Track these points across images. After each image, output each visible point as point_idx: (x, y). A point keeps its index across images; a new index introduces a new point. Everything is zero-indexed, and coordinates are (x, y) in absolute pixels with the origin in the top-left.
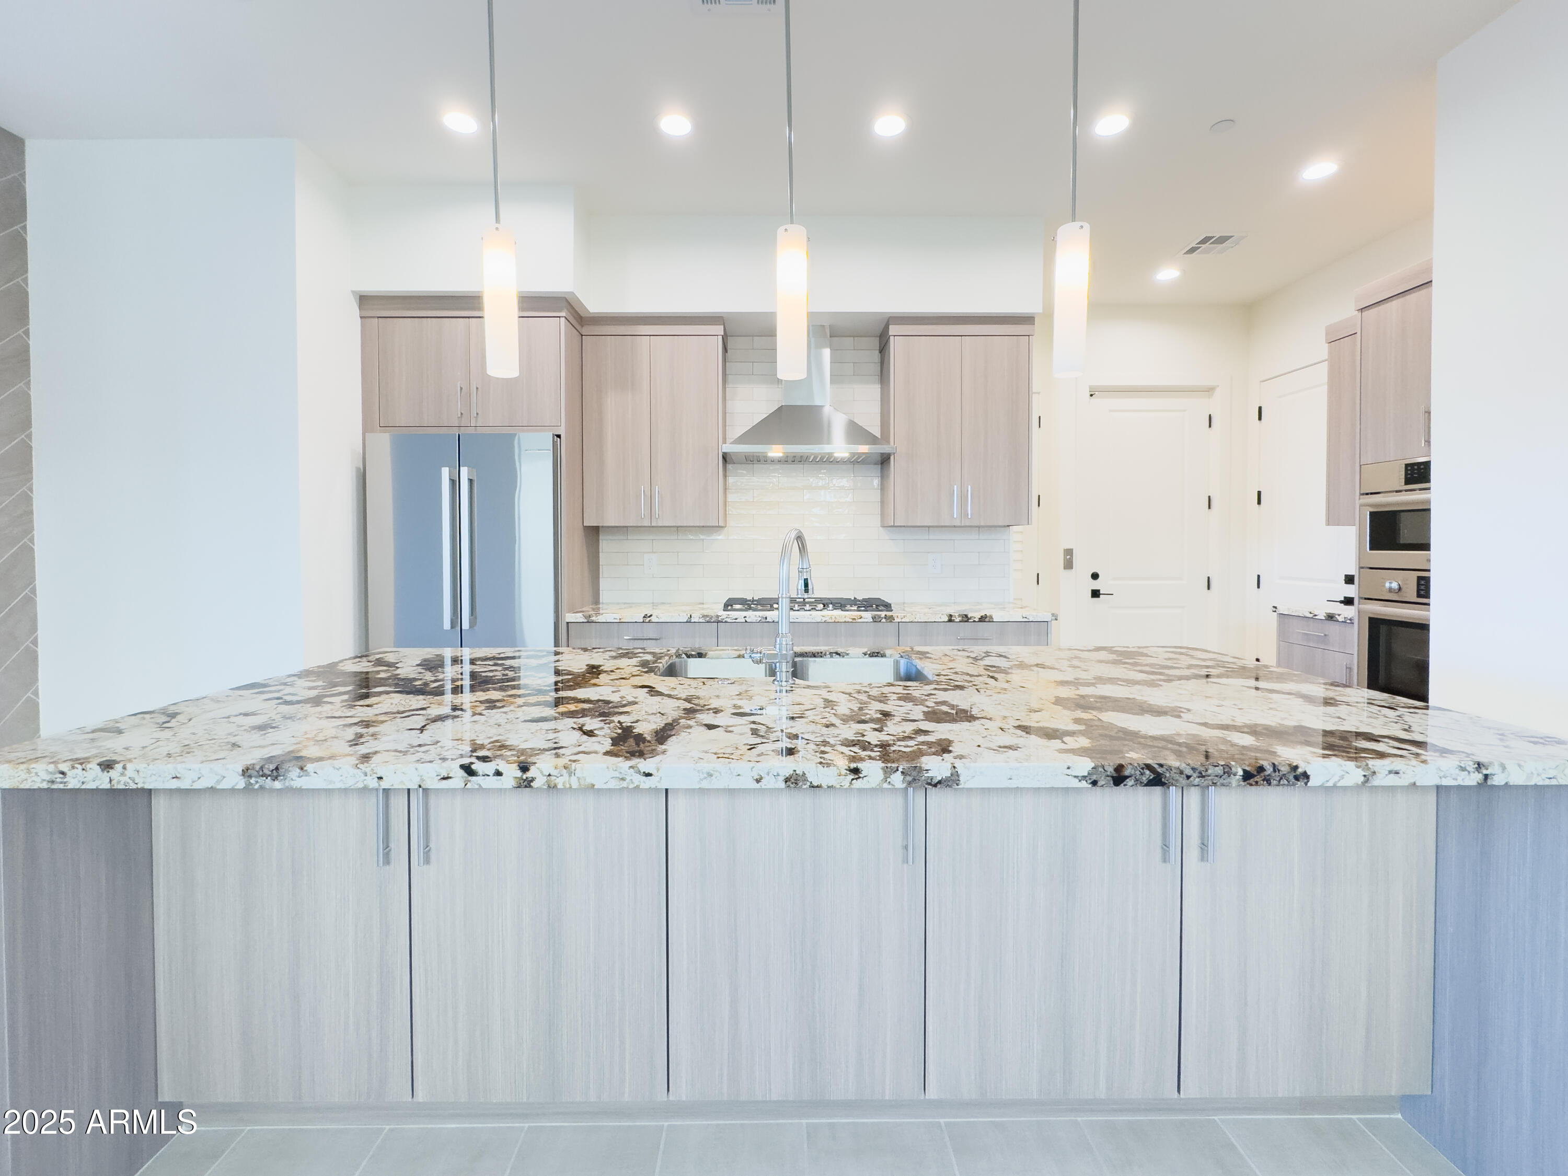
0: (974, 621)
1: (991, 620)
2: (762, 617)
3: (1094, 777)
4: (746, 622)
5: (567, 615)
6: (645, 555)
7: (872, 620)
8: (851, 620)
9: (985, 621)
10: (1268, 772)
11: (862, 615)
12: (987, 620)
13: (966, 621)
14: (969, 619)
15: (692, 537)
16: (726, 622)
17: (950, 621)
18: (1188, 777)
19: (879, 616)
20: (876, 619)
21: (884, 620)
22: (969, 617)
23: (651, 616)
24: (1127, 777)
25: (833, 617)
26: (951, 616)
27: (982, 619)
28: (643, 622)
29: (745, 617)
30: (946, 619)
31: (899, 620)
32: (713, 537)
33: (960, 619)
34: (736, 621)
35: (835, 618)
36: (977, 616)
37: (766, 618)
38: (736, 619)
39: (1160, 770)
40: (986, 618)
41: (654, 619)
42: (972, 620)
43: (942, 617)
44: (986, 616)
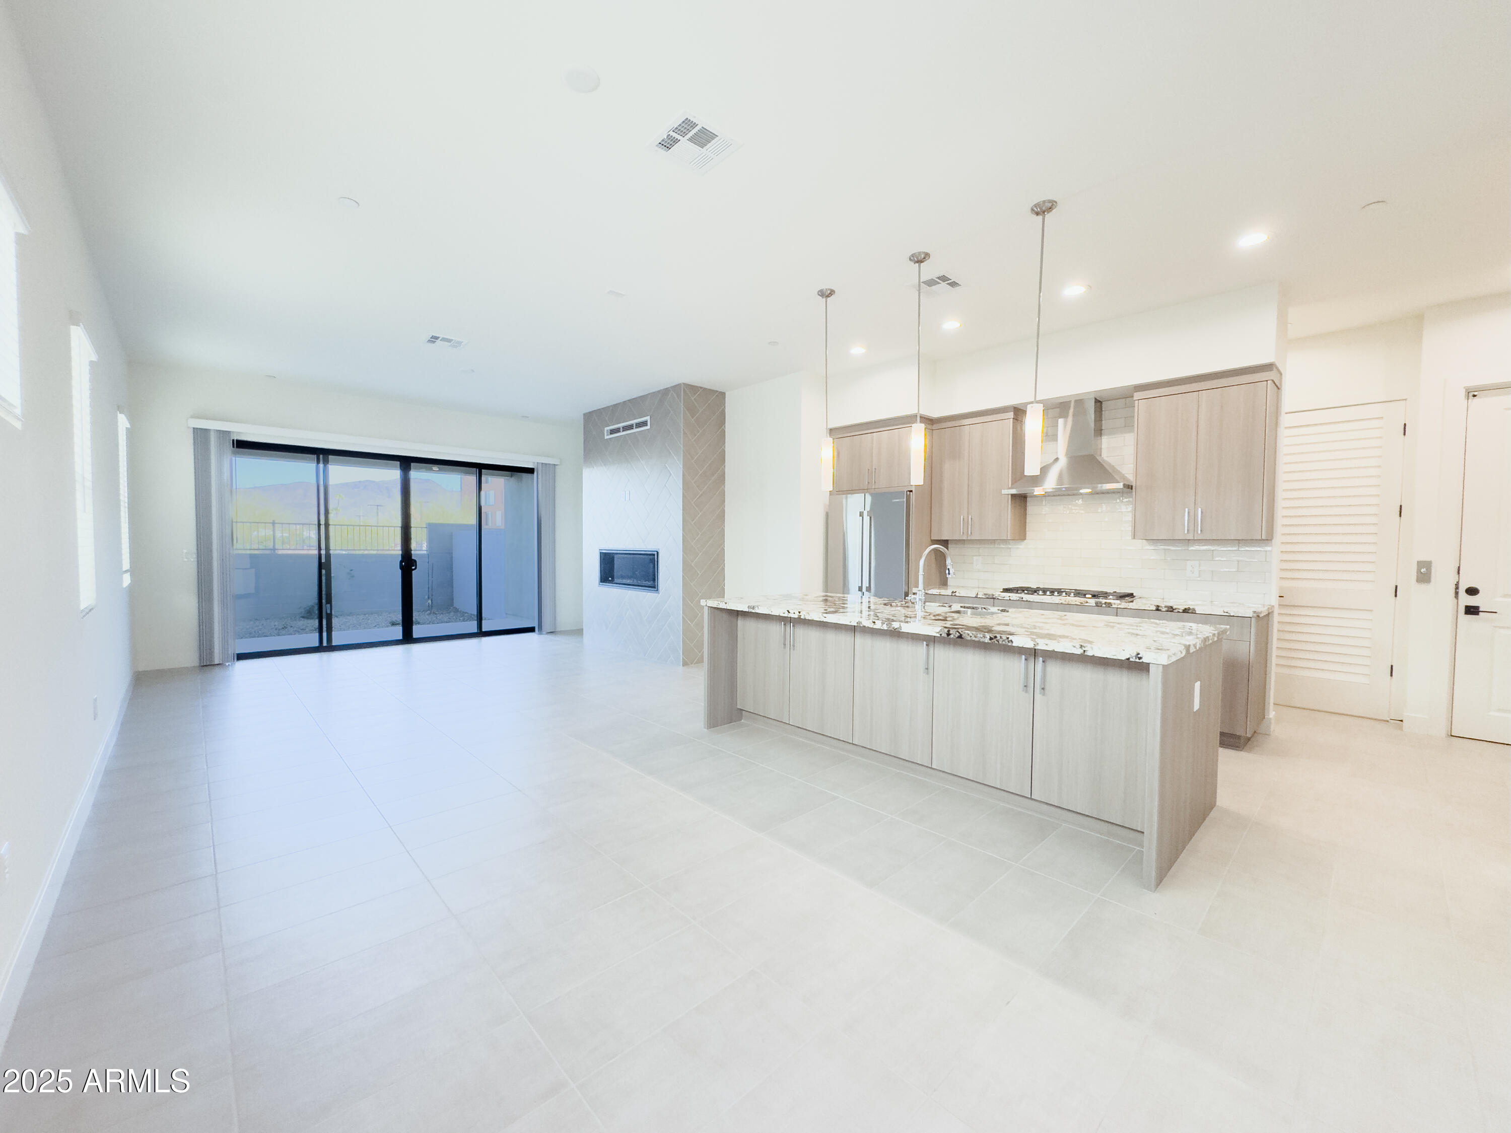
0: (1179, 612)
1: (1194, 612)
2: (1020, 597)
3: (941, 633)
4: (1010, 600)
5: (914, 589)
6: (974, 557)
7: (1095, 605)
8: (1080, 604)
9: (1188, 613)
10: (998, 639)
11: (1088, 601)
12: (1190, 611)
13: (1171, 611)
14: (1173, 609)
15: (1004, 547)
16: (998, 599)
17: (1158, 610)
18: (971, 637)
19: (1101, 603)
20: (1098, 605)
21: (1104, 605)
22: (1174, 608)
23: (956, 592)
24: (951, 634)
25: (1067, 601)
26: (1158, 606)
27: (1186, 611)
28: (952, 595)
29: (1009, 597)
30: (1154, 608)
31: (1116, 606)
32: (1017, 546)
33: (1166, 609)
34: (1004, 599)
35: (1069, 601)
36: (1182, 608)
37: (1022, 598)
38: (1004, 597)
39: (961, 633)
40: (1189, 610)
41: (957, 594)
42: (1176, 611)
43: (1151, 606)
44: (1189, 609)
